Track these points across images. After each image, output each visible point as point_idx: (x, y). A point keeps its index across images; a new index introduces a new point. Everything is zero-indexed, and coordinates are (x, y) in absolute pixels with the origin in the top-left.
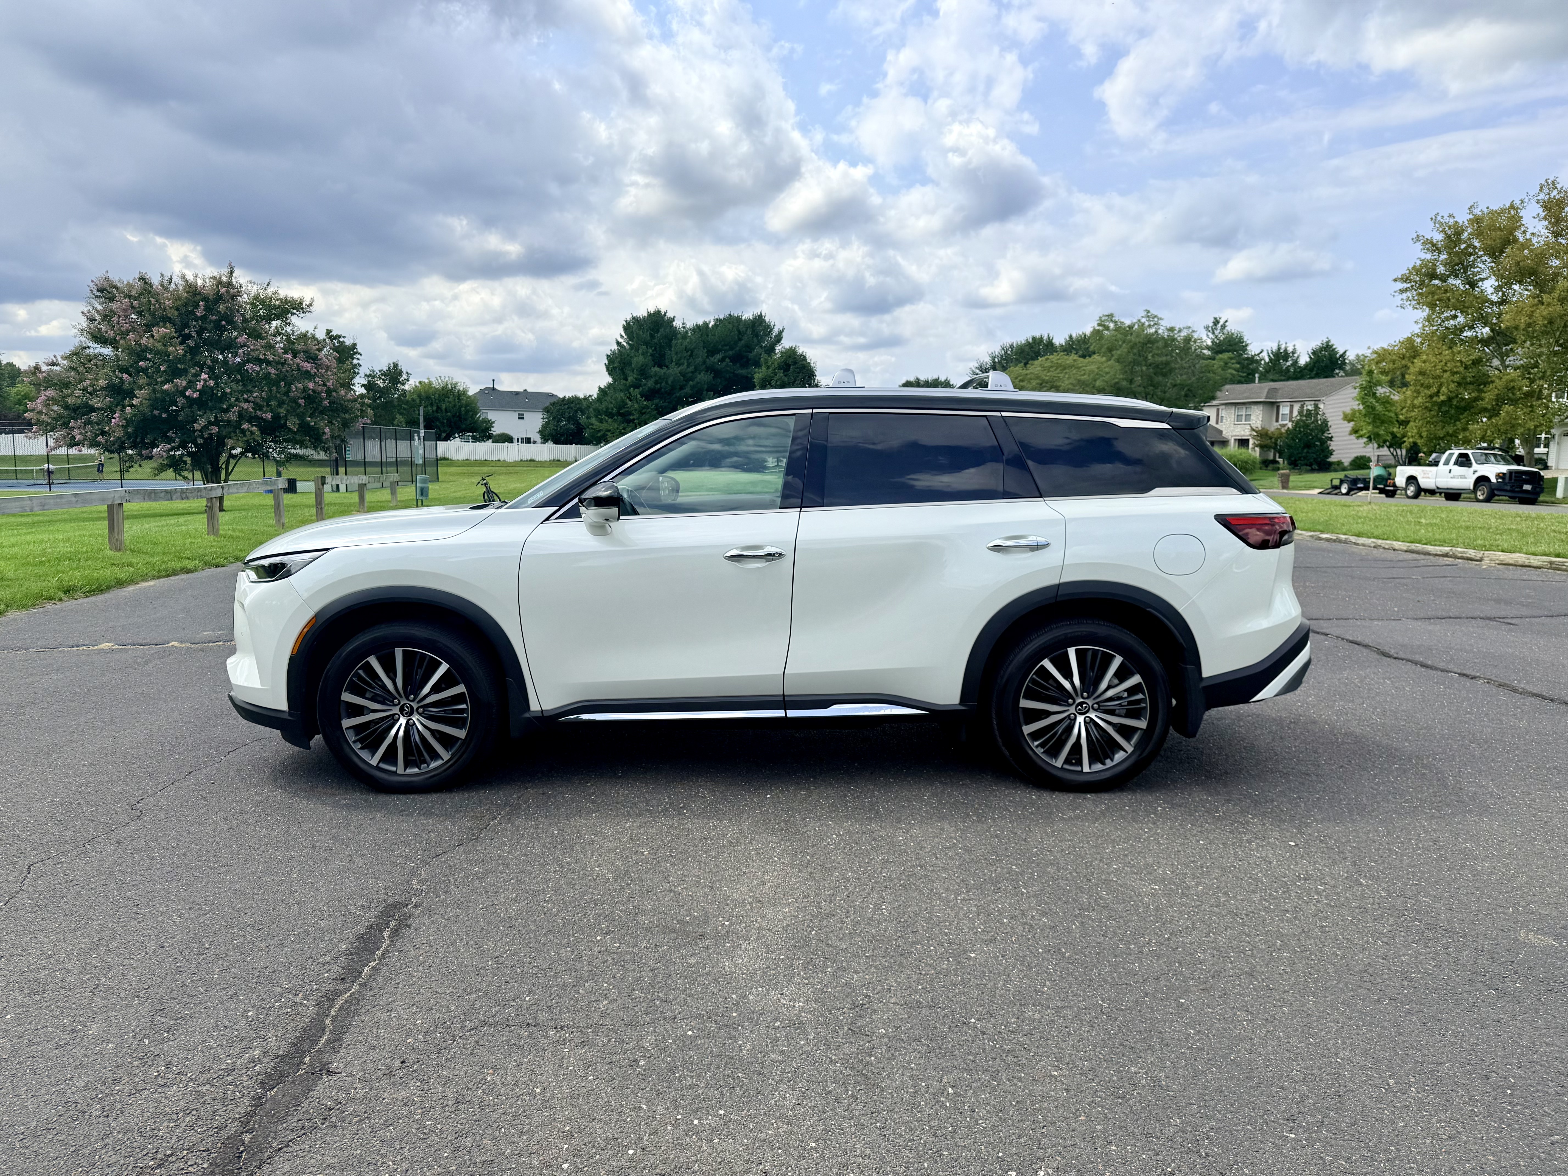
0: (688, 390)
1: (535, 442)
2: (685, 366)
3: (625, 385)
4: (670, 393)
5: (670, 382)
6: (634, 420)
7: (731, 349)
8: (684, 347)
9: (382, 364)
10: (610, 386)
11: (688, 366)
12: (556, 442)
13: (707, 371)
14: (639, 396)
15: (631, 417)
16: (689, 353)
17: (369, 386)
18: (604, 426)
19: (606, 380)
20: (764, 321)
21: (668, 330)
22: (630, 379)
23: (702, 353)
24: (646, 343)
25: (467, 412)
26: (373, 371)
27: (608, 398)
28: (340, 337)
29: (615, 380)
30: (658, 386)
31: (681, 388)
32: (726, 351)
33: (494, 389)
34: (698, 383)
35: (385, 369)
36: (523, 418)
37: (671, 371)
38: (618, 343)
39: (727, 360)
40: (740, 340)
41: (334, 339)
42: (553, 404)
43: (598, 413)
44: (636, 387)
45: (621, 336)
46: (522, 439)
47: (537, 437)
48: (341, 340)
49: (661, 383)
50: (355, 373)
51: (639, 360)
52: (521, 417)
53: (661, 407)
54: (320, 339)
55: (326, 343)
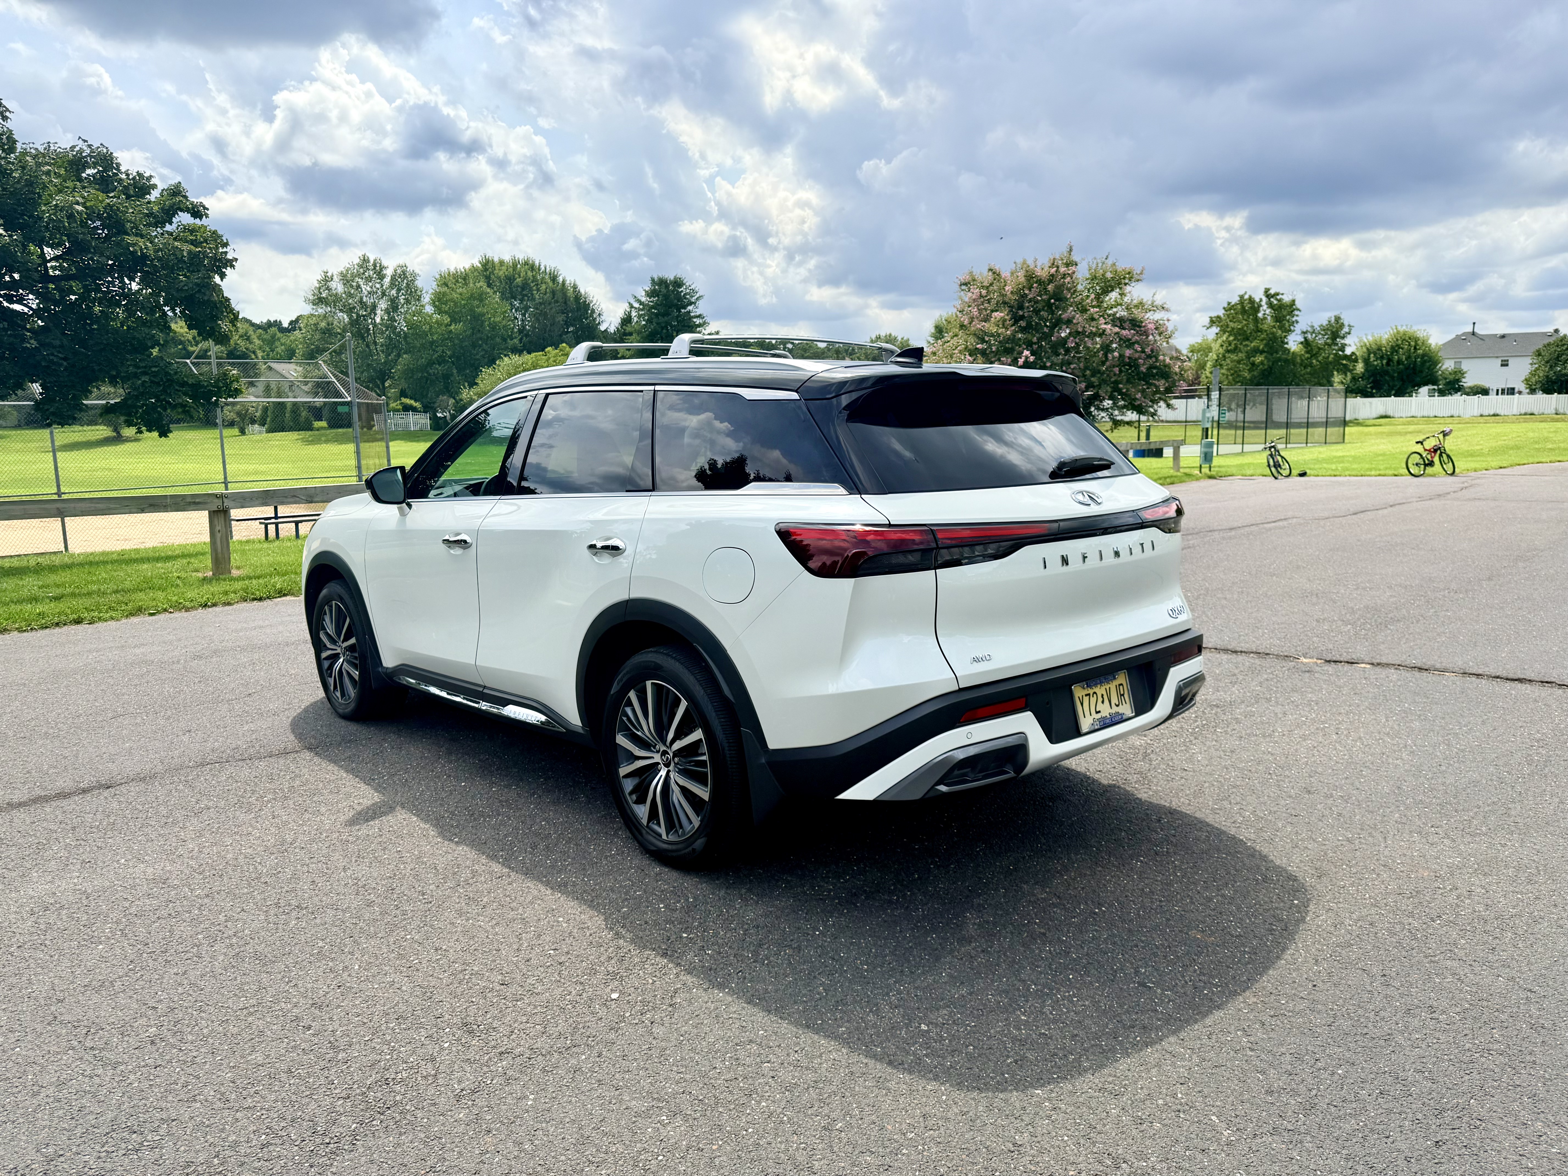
1: (1520, 393)
9: (1322, 319)
12: (1548, 391)
17: (1306, 343)
25: (1424, 362)
26: (1312, 327)
28: (1278, 294)
33: (1473, 333)
35: (1325, 323)
36: (1507, 365)
41: (1272, 297)
46: (1503, 390)
47: (1520, 386)
48: (1278, 297)
50: (1290, 330)
52: (1505, 364)
54: (1257, 300)
55: (1263, 303)
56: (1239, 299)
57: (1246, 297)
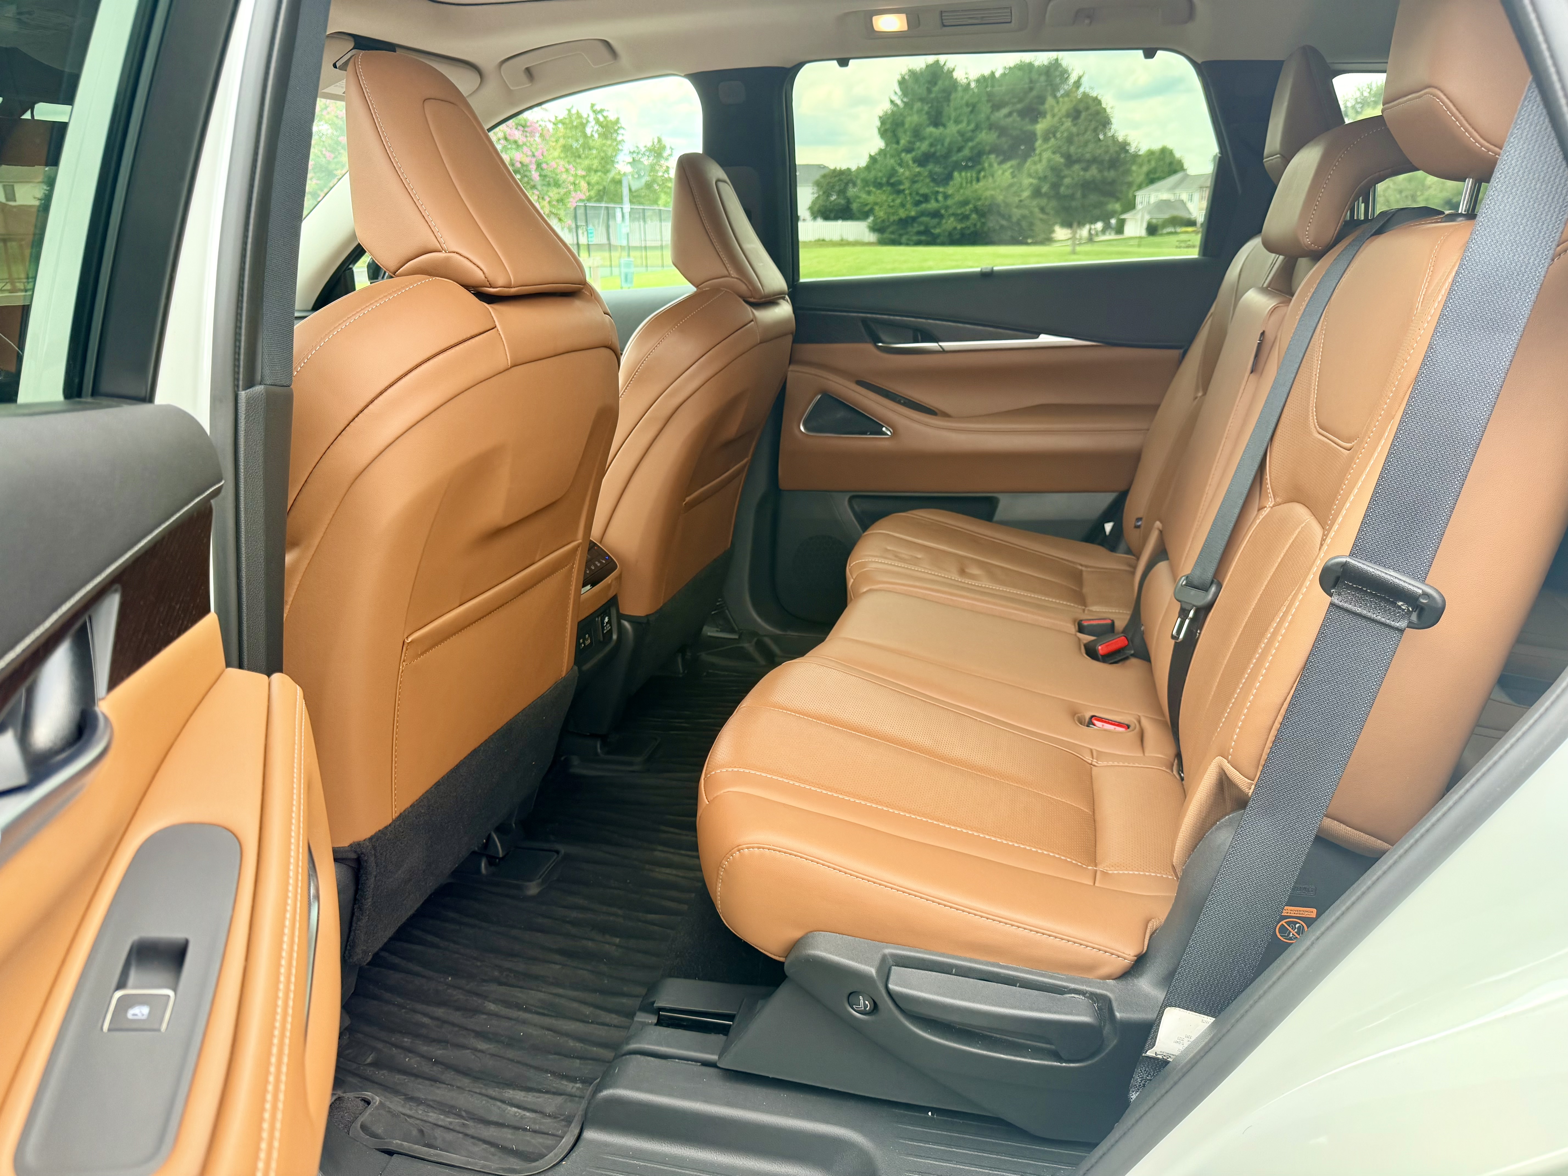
0: (966, 152)
1: (805, 220)
2: (964, 125)
3: (896, 149)
4: (947, 156)
5: (946, 144)
6: (904, 190)
7: (1020, 101)
8: (964, 101)
9: (646, 141)
10: (881, 152)
11: (969, 123)
12: (826, 218)
13: (990, 129)
14: (910, 162)
15: (902, 187)
16: (970, 109)
17: (634, 163)
18: (871, 199)
19: (877, 144)
20: (1060, 65)
21: (947, 83)
22: (902, 142)
23: (985, 109)
24: (922, 100)
26: (637, 147)
27: (878, 166)
29: (887, 145)
30: (933, 150)
31: (960, 150)
32: (1014, 104)
34: (979, 143)
35: (649, 145)
37: (948, 131)
38: (892, 102)
39: (1015, 114)
40: (1031, 89)
42: (824, 176)
43: (866, 183)
44: (908, 150)
45: (896, 93)
48: (604, 114)
49: (936, 145)
50: (619, 150)
51: (912, 119)
53: (936, 173)
54: (585, 116)
55: (591, 119)
56: (567, 112)
57: (574, 111)
